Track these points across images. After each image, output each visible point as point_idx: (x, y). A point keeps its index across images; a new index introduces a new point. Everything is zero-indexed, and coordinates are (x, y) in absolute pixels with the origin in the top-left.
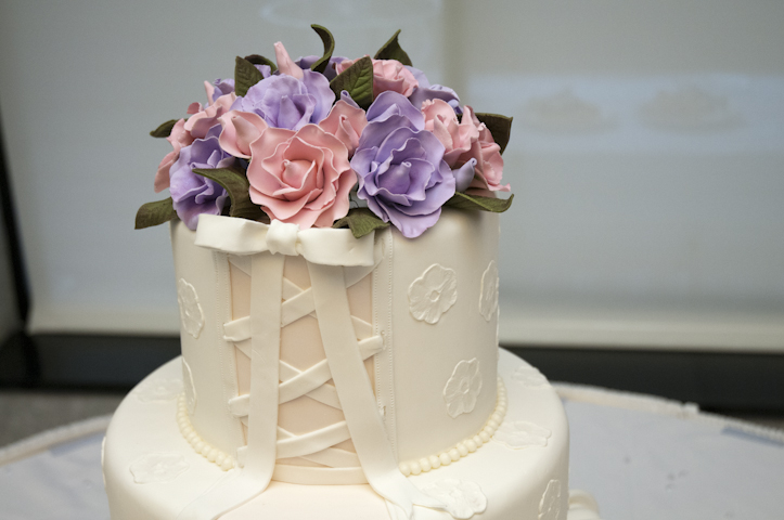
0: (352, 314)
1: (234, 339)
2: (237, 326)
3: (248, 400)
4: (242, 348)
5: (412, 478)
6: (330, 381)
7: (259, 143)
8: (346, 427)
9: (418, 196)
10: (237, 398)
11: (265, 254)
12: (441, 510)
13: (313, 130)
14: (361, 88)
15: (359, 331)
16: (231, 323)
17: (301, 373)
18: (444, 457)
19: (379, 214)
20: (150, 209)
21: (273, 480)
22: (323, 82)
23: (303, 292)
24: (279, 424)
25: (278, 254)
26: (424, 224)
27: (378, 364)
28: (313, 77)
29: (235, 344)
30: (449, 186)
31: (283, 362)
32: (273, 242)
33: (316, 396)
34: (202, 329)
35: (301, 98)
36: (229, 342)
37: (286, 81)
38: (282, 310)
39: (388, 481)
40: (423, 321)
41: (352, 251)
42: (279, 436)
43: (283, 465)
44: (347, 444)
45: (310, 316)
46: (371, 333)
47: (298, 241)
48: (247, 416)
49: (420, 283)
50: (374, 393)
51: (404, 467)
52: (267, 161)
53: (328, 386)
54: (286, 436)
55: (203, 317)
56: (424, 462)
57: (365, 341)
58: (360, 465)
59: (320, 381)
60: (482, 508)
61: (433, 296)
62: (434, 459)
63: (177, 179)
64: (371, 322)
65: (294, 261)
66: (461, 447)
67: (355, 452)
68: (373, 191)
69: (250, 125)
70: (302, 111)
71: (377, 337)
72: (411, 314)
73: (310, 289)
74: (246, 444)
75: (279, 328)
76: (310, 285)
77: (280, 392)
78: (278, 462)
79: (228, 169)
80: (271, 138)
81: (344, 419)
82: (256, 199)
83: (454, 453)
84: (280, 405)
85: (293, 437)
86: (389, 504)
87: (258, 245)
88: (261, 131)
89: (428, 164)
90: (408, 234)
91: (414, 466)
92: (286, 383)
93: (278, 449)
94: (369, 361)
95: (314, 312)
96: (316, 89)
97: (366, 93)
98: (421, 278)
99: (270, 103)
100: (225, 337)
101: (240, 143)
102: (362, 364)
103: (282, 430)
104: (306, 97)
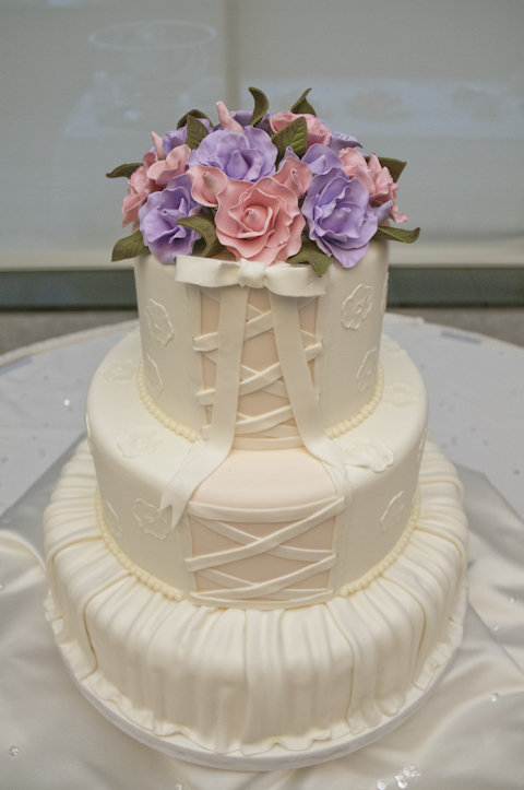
0: (301, 328)
1: (203, 349)
2: (206, 339)
3: (213, 394)
4: (210, 357)
5: (335, 440)
6: (281, 379)
7: (223, 194)
8: (291, 411)
9: (352, 234)
10: (203, 392)
11: (236, 287)
12: (365, 467)
13: (268, 182)
14: (297, 142)
15: (307, 341)
16: (199, 338)
17: (258, 374)
18: (354, 421)
19: (325, 251)
20: (124, 245)
21: (233, 448)
22: (265, 138)
23: (264, 315)
24: (238, 410)
25: (246, 287)
26: (356, 255)
27: (317, 365)
28: (256, 133)
29: (202, 354)
30: (372, 223)
31: (244, 366)
32: (244, 279)
33: (269, 390)
34: (171, 339)
35: (248, 152)
36: (198, 352)
37: (233, 137)
38: (246, 327)
39: (320, 446)
40: (350, 328)
41: (311, 285)
42: (238, 418)
43: (241, 439)
44: (292, 422)
45: (270, 332)
46: (314, 341)
47: (265, 277)
48: (212, 405)
49: (350, 300)
50: (313, 382)
51: (329, 433)
52: (232, 210)
53: (280, 382)
54: (243, 419)
55: (172, 331)
56: (342, 427)
57: (310, 347)
58: (299, 435)
59: (273, 379)
60: (391, 461)
61: (357, 310)
62: (348, 424)
63: (149, 221)
64: (314, 333)
65: (259, 292)
66: (364, 412)
67: (295, 425)
68: (321, 233)
69: (216, 178)
70: (249, 163)
71: (319, 345)
72: (342, 324)
73: (269, 312)
74: (209, 423)
75: (241, 341)
76: (269, 308)
77: (241, 387)
78: (236, 436)
79: (198, 215)
80: (231, 188)
81: (289, 403)
82: (224, 241)
83: (360, 416)
84: (240, 397)
85: (249, 419)
86: (326, 466)
87: (230, 280)
88: (223, 183)
89: (357, 206)
90: (345, 265)
91: (336, 431)
92: (246, 381)
93: (237, 428)
94: (311, 362)
95: (272, 329)
96: (258, 143)
97: (301, 147)
98: (351, 297)
99: (220, 156)
100: (196, 349)
101: (207, 193)
102: (306, 365)
103: (242, 415)
104: (254, 152)
